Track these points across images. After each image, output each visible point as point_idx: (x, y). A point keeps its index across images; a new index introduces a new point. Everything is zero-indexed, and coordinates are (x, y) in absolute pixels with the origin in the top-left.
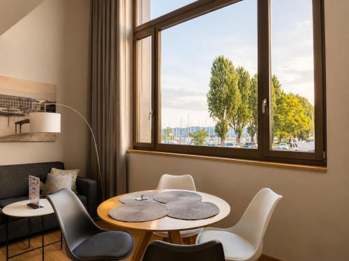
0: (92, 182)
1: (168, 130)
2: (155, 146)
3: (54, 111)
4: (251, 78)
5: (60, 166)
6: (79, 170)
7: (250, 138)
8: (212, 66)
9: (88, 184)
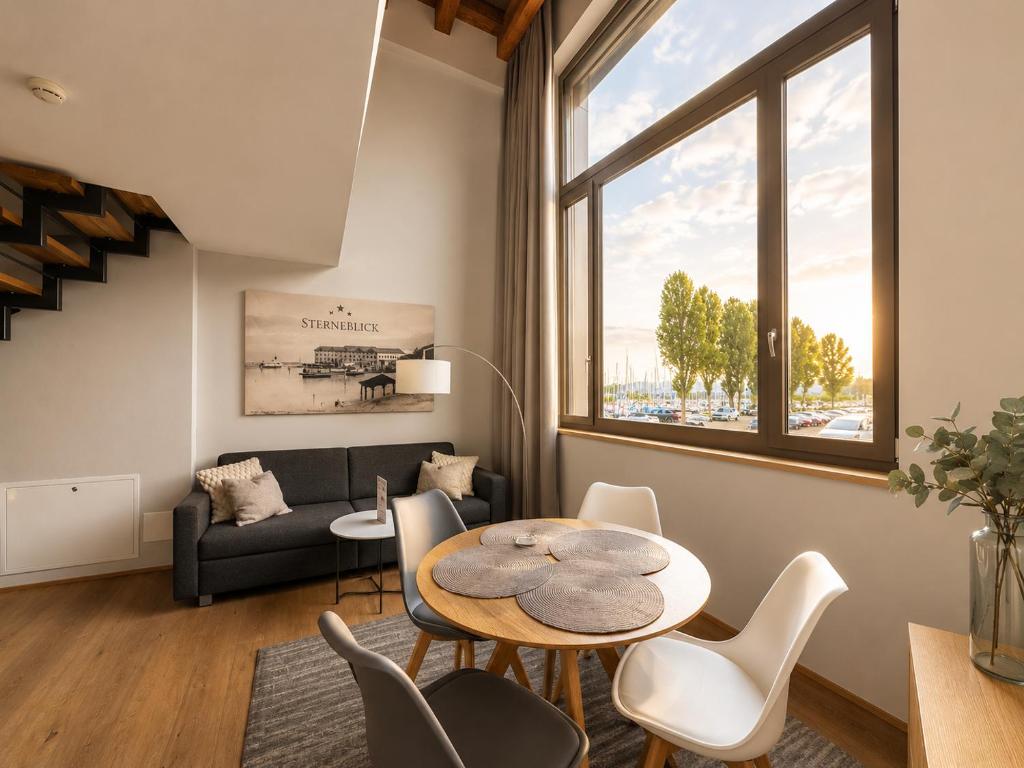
0: (497, 478)
1: (615, 389)
2: (595, 421)
3: (430, 356)
4: (723, 303)
5: (447, 449)
6: (477, 458)
7: (728, 400)
8: (663, 288)
9: (490, 481)
